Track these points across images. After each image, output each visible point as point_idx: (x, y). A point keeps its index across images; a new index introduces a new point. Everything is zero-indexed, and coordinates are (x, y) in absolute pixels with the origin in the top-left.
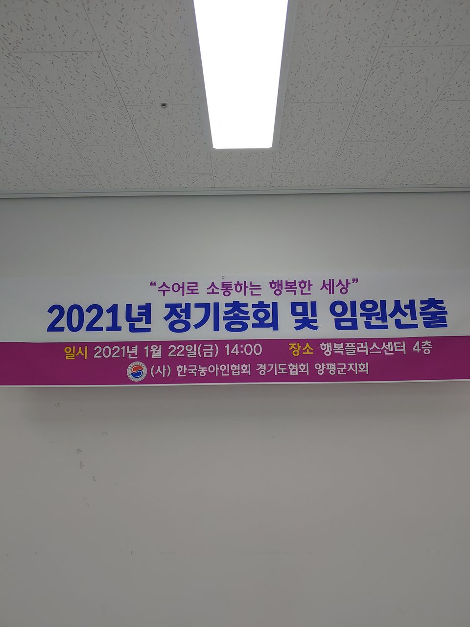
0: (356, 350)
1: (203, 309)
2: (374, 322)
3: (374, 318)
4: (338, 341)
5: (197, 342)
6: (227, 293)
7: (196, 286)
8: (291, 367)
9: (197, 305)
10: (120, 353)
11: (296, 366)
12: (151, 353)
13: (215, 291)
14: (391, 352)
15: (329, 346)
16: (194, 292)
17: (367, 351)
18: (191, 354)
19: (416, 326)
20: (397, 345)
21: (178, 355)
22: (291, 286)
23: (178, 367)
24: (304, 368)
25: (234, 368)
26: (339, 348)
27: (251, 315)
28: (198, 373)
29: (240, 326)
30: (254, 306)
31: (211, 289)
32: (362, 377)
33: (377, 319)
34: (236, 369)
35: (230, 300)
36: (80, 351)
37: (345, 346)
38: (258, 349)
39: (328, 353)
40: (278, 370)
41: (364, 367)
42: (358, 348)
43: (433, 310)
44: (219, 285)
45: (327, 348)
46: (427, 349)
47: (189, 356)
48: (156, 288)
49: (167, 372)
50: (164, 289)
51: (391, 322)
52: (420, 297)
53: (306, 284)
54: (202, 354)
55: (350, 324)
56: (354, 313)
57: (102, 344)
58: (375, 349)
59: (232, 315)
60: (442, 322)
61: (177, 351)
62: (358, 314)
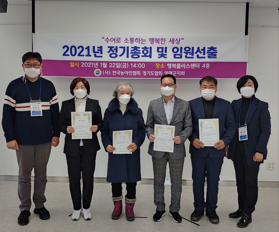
0: (181, 66)
1: (123, 49)
2: (189, 55)
4: (174, 63)
5: (120, 62)
6: (132, 43)
7: (120, 39)
8: (156, 73)
9: (120, 47)
10: (91, 65)
11: (158, 72)
12: (103, 66)
14: (194, 67)
15: (170, 65)
16: (119, 42)
17: (185, 67)
18: (118, 67)
19: (204, 58)
20: (196, 65)
21: (113, 67)
22: (157, 40)
23: (113, 72)
24: (160, 73)
25: (134, 72)
26: (174, 66)
27: (141, 52)
28: (121, 74)
29: (137, 56)
30: (143, 48)
31: (126, 41)
32: (182, 77)
33: (190, 54)
34: (135, 73)
35: (133, 45)
36: (76, 64)
37: (176, 65)
38: (143, 66)
39: (170, 67)
40: (151, 74)
41: (183, 73)
42: (182, 66)
43: (212, 51)
44: (129, 39)
45: (169, 65)
46: (208, 66)
47: (117, 67)
48: (104, 40)
49: (109, 73)
50: (107, 40)
51: (195, 55)
52: (207, 46)
53: (163, 40)
54: (122, 67)
55: (179, 56)
56: (181, 52)
57: (84, 62)
58: (188, 66)
59: (134, 52)
60: (215, 56)
61: (113, 65)
62: (183, 52)
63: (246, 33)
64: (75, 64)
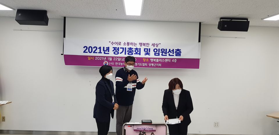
3: (164, 53)
4: (155, 58)
5: (121, 57)
6: (128, 45)
7: (121, 43)
8: (143, 64)
9: (121, 48)
10: (102, 59)
12: (109, 59)
13: (125, 44)
15: (152, 59)
17: (161, 61)
18: (119, 60)
19: (173, 55)
20: (168, 60)
22: (144, 44)
23: (116, 63)
24: (146, 64)
26: (155, 60)
27: (134, 51)
29: (131, 54)
30: (135, 49)
32: (159, 67)
35: (129, 47)
39: (152, 61)
40: (140, 65)
41: (160, 65)
42: (159, 60)
43: (178, 52)
46: (175, 61)
48: (111, 43)
49: (113, 64)
51: (168, 54)
52: (175, 48)
53: (148, 44)
54: (122, 60)
55: (158, 54)
57: (97, 57)
58: (163, 61)
59: (129, 51)
60: (180, 55)
61: (116, 59)
62: (160, 52)
63: (199, 41)
64: (91, 58)
